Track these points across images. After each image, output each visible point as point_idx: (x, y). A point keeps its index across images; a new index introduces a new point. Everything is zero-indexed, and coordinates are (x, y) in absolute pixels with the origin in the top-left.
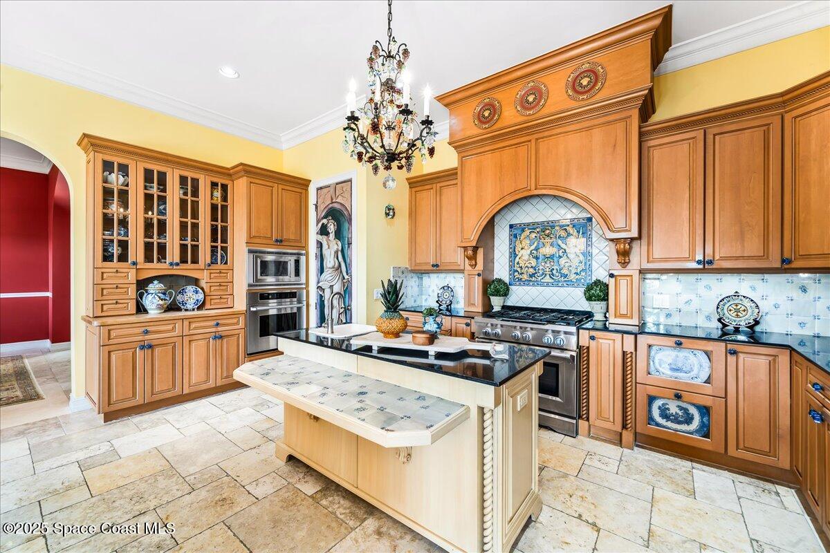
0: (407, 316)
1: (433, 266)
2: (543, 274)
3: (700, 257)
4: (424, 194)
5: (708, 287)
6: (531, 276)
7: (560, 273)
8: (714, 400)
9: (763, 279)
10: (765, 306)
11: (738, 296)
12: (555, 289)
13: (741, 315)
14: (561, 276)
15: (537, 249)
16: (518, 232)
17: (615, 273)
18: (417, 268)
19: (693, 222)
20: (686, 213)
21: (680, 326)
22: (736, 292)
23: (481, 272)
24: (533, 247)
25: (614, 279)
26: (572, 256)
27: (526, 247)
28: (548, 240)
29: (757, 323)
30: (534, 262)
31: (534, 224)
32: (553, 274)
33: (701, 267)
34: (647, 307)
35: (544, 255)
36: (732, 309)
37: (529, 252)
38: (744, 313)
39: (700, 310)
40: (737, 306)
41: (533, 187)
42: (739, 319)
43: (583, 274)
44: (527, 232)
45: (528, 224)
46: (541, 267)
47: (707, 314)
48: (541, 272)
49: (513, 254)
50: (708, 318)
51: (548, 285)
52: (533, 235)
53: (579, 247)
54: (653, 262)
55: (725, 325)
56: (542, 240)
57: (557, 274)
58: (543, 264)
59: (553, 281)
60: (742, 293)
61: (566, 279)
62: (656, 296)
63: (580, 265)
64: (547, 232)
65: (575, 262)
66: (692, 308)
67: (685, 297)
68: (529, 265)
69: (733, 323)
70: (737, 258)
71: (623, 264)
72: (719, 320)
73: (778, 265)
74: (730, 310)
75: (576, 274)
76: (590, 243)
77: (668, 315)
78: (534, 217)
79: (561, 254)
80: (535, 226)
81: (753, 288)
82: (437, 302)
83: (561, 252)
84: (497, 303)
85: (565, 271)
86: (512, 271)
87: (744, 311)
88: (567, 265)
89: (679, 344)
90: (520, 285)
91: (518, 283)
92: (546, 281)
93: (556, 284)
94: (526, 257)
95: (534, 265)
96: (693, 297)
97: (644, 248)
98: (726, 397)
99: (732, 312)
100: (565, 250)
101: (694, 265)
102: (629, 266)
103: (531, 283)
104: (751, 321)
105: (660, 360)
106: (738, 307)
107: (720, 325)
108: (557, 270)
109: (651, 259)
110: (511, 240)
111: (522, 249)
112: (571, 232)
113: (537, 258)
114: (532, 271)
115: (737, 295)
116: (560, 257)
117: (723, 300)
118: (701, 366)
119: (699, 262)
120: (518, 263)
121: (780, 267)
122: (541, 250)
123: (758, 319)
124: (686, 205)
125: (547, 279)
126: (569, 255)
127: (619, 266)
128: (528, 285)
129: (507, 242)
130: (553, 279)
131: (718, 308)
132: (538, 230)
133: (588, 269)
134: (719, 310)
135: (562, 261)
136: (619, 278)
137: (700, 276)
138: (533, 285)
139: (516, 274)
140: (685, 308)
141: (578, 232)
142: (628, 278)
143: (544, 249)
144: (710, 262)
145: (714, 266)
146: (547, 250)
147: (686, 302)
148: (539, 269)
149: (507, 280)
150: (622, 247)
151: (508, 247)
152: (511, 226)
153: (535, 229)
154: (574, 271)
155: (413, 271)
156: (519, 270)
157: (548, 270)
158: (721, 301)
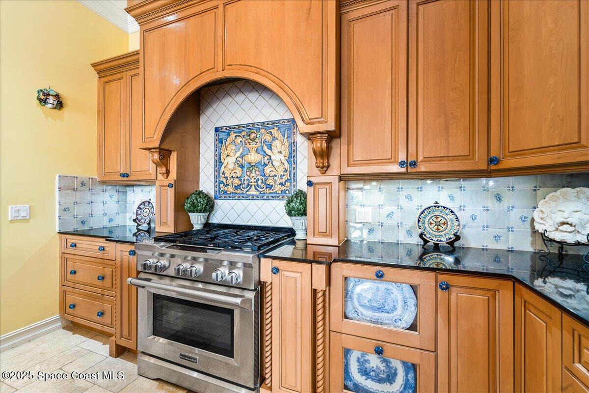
0: (74, 241)
1: (123, 175)
2: (248, 185)
3: (402, 157)
4: (114, 85)
5: (409, 197)
6: (236, 188)
7: (265, 184)
8: (422, 354)
9: (461, 187)
10: (464, 217)
11: (439, 207)
12: (260, 203)
13: (442, 229)
14: (267, 188)
15: (242, 157)
16: (222, 136)
17: (314, 180)
18: (106, 179)
19: (395, 113)
20: (387, 103)
21: (382, 243)
22: (436, 203)
23: (173, 183)
24: (238, 154)
25: (312, 188)
26: (276, 164)
27: (232, 154)
28: (253, 145)
29: (458, 238)
30: (239, 171)
31: (239, 126)
32: (258, 185)
33: (404, 170)
34: (352, 222)
35: (250, 163)
36: (432, 222)
37: (234, 160)
38: (444, 227)
39: (401, 223)
40: (437, 218)
41: (220, 67)
42: (439, 233)
43: (288, 184)
44: (233, 136)
45: (234, 127)
46: (246, 178)
47: (408, 228)
48: (246, 183)
49: (219, 163)
50: (409, 233)
51: (253, 198)
52: (239, 140)
53: (284, 153)
54: (354, 165)
55: (426, 241)
56: (248, 146)
57: (262, 185)
58: (248, 173)
59: (258, 193)
60: (441, 203)
61: (271, 191)
62: (359, 209)
63: (285, 174)
64: (253, 136)
65: (281, 171)
66: (393, 222)
67: (387, 209)
68: (235, 176)
69: (434, 239)
70: (441, 158)
71: (322, 168)
72: (421, 236)
73: (483, 166)
74: (431, 224)
75: (281, 184)
76: (295, 148)
77: (371, 231)
78: (240, 120)
79: (266, 162)
80: (240, 130)
81: (452, 198)
82: (134, 221)
83: (266, 158)
84: (197, 220)
85: (270, 181)
86: (218, 182)
87: (444, 224)
88: (272, 174)
89: (380, 276)
90: (225, 199)
91: (223, 196)
92: (252, 193)
93: (262, 197)
94: (231, 166)
95: (239, 174)
96: (394, 209)
97: (344, 148)
98: (436, 351)
99: (433, 225)
100: (270, 156)
101: (395, 168)
102: (329, 172)
103: (237, 196)
104: (452, 236)
105: (359, 295)
106: (438, 220)
107: (422, 242)
108: (262, 180)
109: (351, 162)
110: (216, 146)
111: (228, 156)
112: (276, 135)
113: (242, 166)
114: (237, 181)
115: (436, 205)
116: (266, 165)
117: (424, 211)
118: (405, 303)
119: (402, 164)
120: (224, 173)
121: (486, 168)
122: (246, 158)
123: (458, 234)
124: (388, 92)
125: (253, 191)
126: (274, 163)
127: (317, 172)
128: (234, 198)
129: (213, 148)
130: (258, 190)
131: (419, 221)
132: (243, 133)
133: (293, 179)
134: (420, 224)
135: (268, 170)
136: (317, 186)
137: (401, 183)
138: (239, 199)
139: (222, 185)
140: (387, 222)
141: (283, 135)
142: (327, 187)
143: (249, 156)
144: (414, 164)
145: (417, 170)
146: (253, 157)
147: (388, 216)
148: (244, 180)
149: (212, 194)
150: (319, 145)
151: (214, 155)
152: (217, 130)
153: (240, 132)
154: (279, 181)
155: (103, 182)
156: (224, 180)
157: (253, 180)
158: (422, 213)
